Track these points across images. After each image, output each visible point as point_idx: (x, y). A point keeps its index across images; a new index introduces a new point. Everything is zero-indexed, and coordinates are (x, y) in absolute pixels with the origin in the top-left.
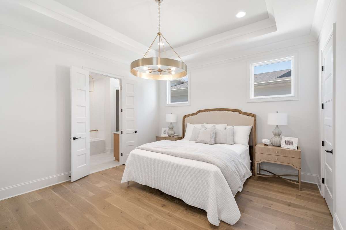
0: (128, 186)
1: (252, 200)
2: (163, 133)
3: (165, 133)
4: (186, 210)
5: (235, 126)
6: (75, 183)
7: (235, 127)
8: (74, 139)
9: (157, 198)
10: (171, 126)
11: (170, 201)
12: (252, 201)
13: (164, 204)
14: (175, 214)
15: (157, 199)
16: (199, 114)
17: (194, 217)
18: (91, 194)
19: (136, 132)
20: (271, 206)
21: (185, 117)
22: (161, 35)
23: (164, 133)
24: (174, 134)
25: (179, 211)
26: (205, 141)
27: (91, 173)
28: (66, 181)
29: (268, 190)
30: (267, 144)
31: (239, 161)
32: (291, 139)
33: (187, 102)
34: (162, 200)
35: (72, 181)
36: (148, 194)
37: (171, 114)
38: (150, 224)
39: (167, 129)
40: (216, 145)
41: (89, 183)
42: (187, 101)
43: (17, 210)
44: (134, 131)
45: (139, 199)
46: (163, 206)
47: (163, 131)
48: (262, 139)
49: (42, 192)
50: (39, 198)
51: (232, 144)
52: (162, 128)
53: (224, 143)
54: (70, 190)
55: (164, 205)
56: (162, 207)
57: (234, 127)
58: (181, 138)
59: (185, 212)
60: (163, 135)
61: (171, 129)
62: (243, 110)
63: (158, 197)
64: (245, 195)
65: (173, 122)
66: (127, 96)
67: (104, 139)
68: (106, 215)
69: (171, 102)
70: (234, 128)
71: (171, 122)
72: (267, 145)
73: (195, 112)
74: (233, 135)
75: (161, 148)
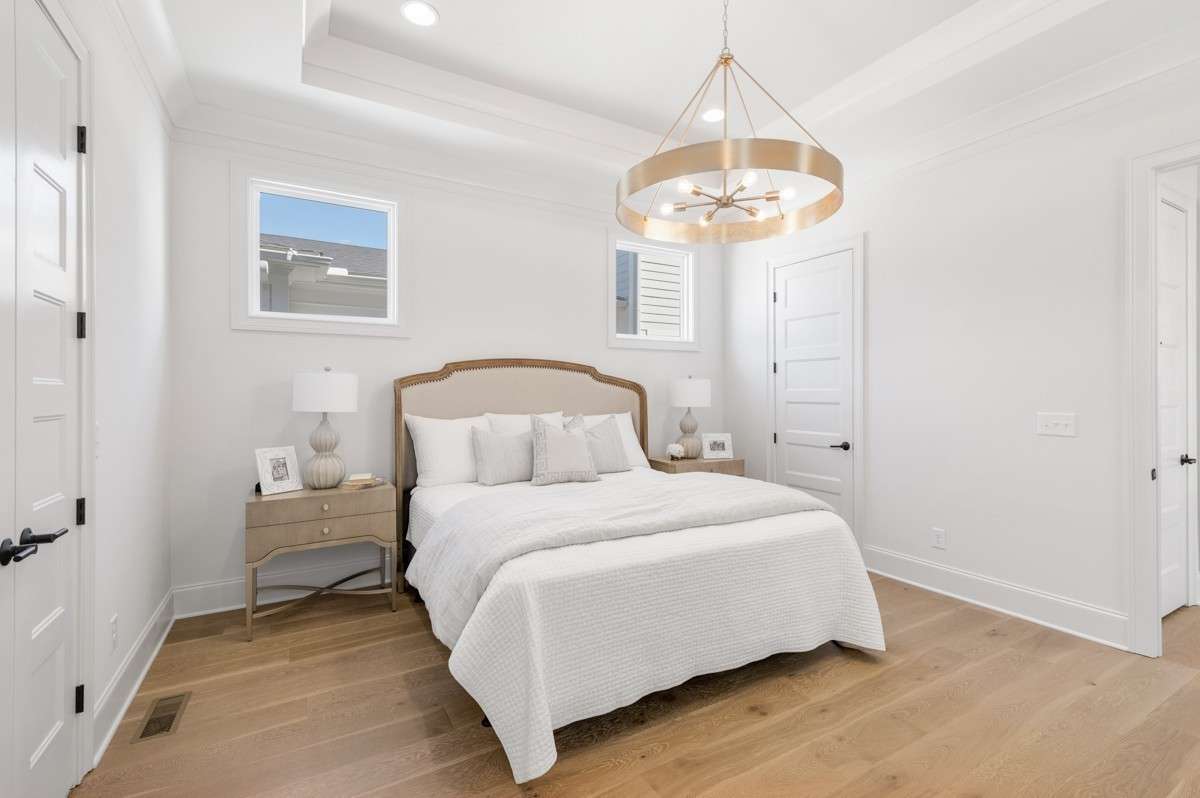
2: (270, 477)
3: (281, 478)
22: (732, 64)
32: (719, 437)
33: (385, 320)
37: (328, 369)
47: (265, 469)
60: (272, 487)
61: (331, 447)
71: (325, 415)
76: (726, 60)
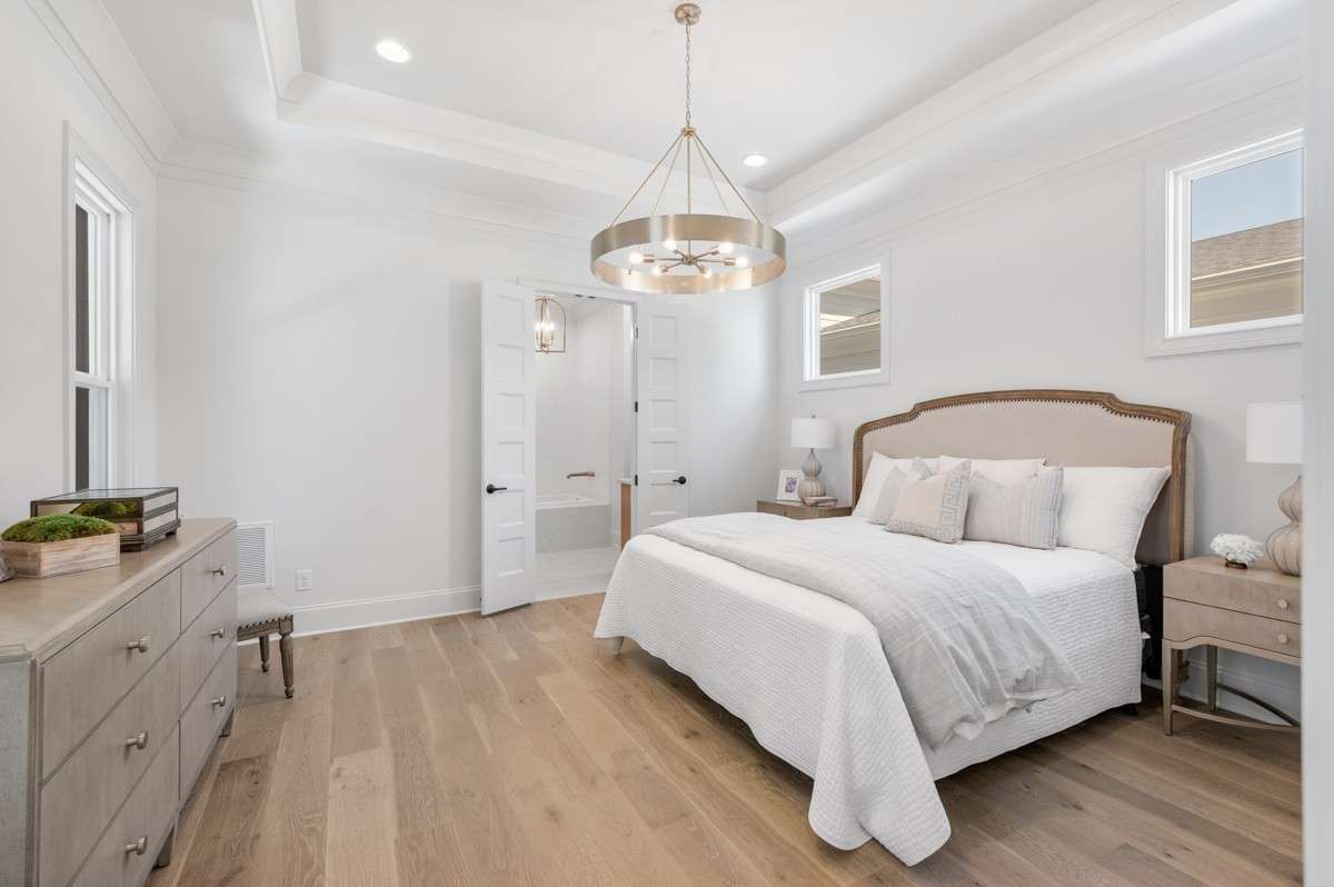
0: (619, 655)
1: (1082, 803)
2: (784, 489)
3: (791, 491)
4: (763, 767)
5: (1065, 469)
6: (490, 619)
7: (1068, 471)
8: (491, 490)
9: (686, 706)
10: (812, 466)
11: (721, 723)
12: (1078, 807)
13: (697, 730)
14: (711, 769)
15: (685, 710)
16: (924, 415)
17: (776, 798)
18: (512, 656)
19: (682, 481)
20: (1170, 852)
21: (864, 430)
22: (693, 136)
23: (787, 491)
24: (824, 495)
25: (733, 763)
26: (921, 526)
27: (539, 598)
28: (472, 610)
29: (1215, 784)
30: (1242, 558)
31: (1005, 614)
33: (878, 371)
34: (699, 715)
35: (483, 614)
36: (663, 687)
37: (814, 417)
38: (618, 777)
39: (798, 475)
40: (968, 544)
41: (521, 626)
42: (879, 366)
43: (344, 662)
44: (677, 478)
45: (628, 697)
46: (692, 735)
47: (783, 484)
48: (1215, 536)
49: (410, 628)
50: (397, 641)
51: (1046, 546)
52: (782, 472)
53: (1008, 540)
54: (470, 636)
55: (696, 734)
56: (687, 737)
57: (1062, 469)
58: (848, 511)
59: (753, 773)
60: (782, 496)
61: (814, 474)
62: (1127, 395)
63: (689, 704)
64: (1061, 778)
65: (821, 447)
66: (653, 358)
67: (607, 503)
68: (517, 720)
69: (824, 371)
70: (1062, 477)
71: (812, 450)
72: (1244, 566)
73: (907, 408)
74: (1058, 506)
75: (713, 534)
76: (688, 133)
